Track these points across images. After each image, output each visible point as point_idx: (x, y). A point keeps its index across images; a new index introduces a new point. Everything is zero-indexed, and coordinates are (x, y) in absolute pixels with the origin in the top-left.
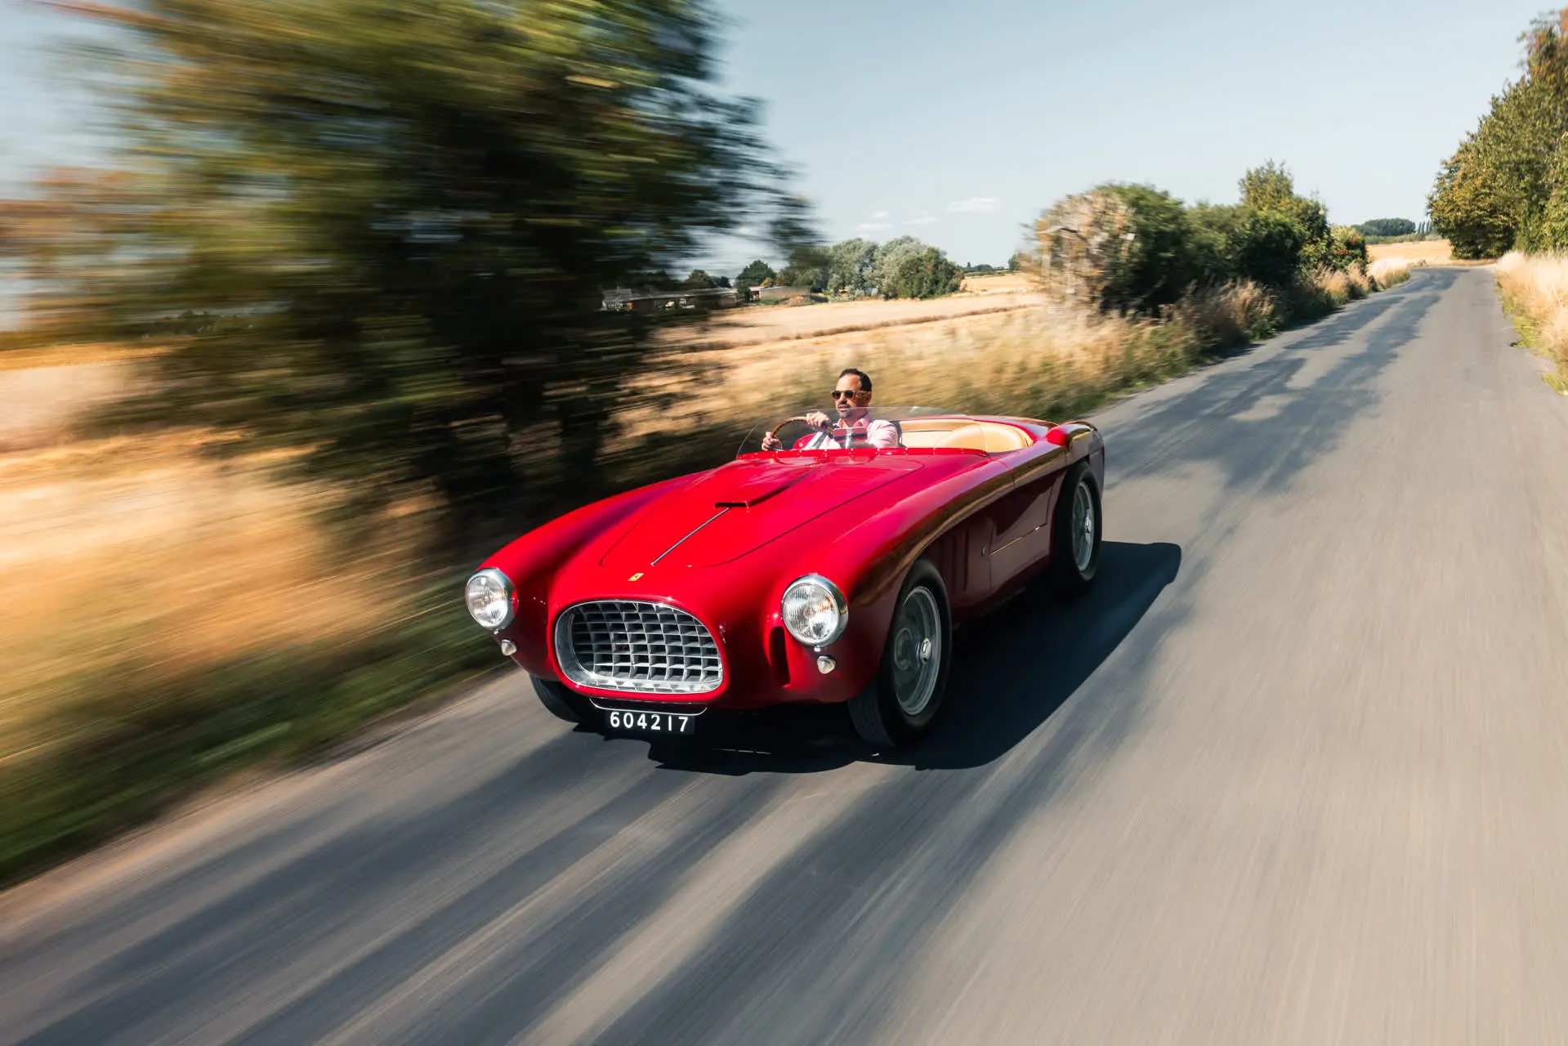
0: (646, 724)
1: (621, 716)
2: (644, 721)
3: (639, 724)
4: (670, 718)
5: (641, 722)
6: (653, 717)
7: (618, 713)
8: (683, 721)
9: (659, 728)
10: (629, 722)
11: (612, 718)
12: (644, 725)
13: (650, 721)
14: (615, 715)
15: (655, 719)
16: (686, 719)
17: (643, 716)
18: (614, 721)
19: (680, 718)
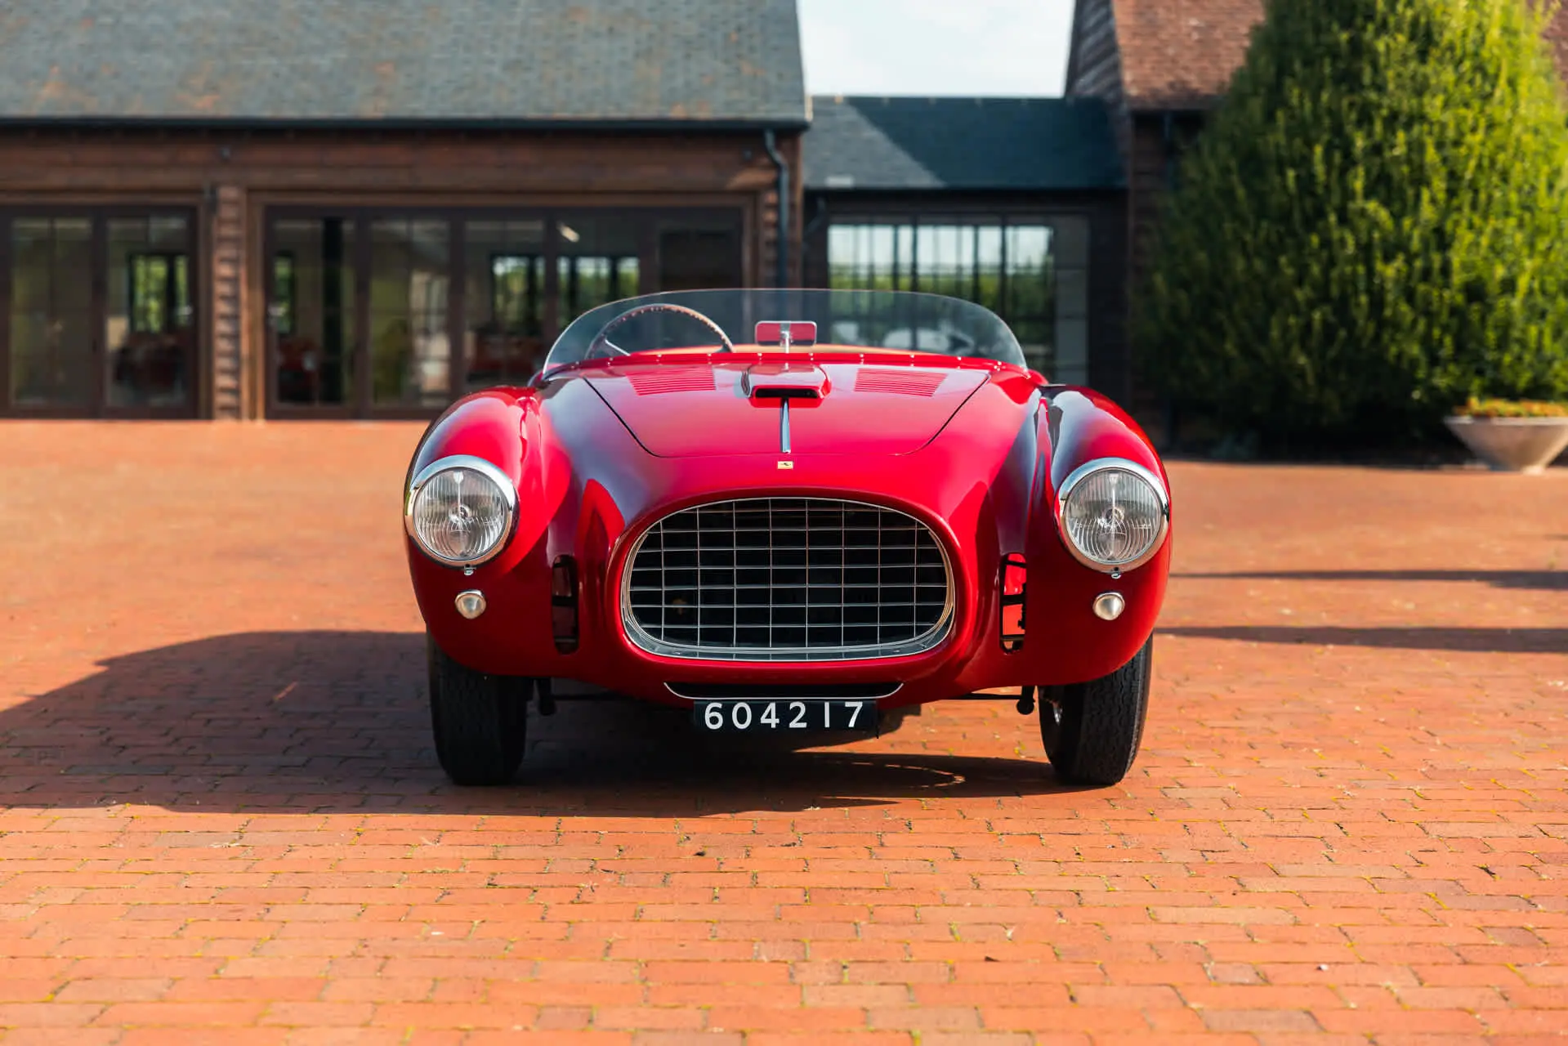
0: (778, 721)
1: (726, 711)
2: (773, 714)
3: (764, 720)
4: (827, 705)
5: (769, 716)
6: (792, 706)
7: (719, 705)
8: (854, 709)
9: (804, 725)
10: (742, 719)
11: (708, 715)
12: (774, 722)
13: (785, 714)
14: (713, 710)
15: (797, 709)
16: (859, 705)
17: (772, 707)
18: (712, 716)
19: (848, 704)
